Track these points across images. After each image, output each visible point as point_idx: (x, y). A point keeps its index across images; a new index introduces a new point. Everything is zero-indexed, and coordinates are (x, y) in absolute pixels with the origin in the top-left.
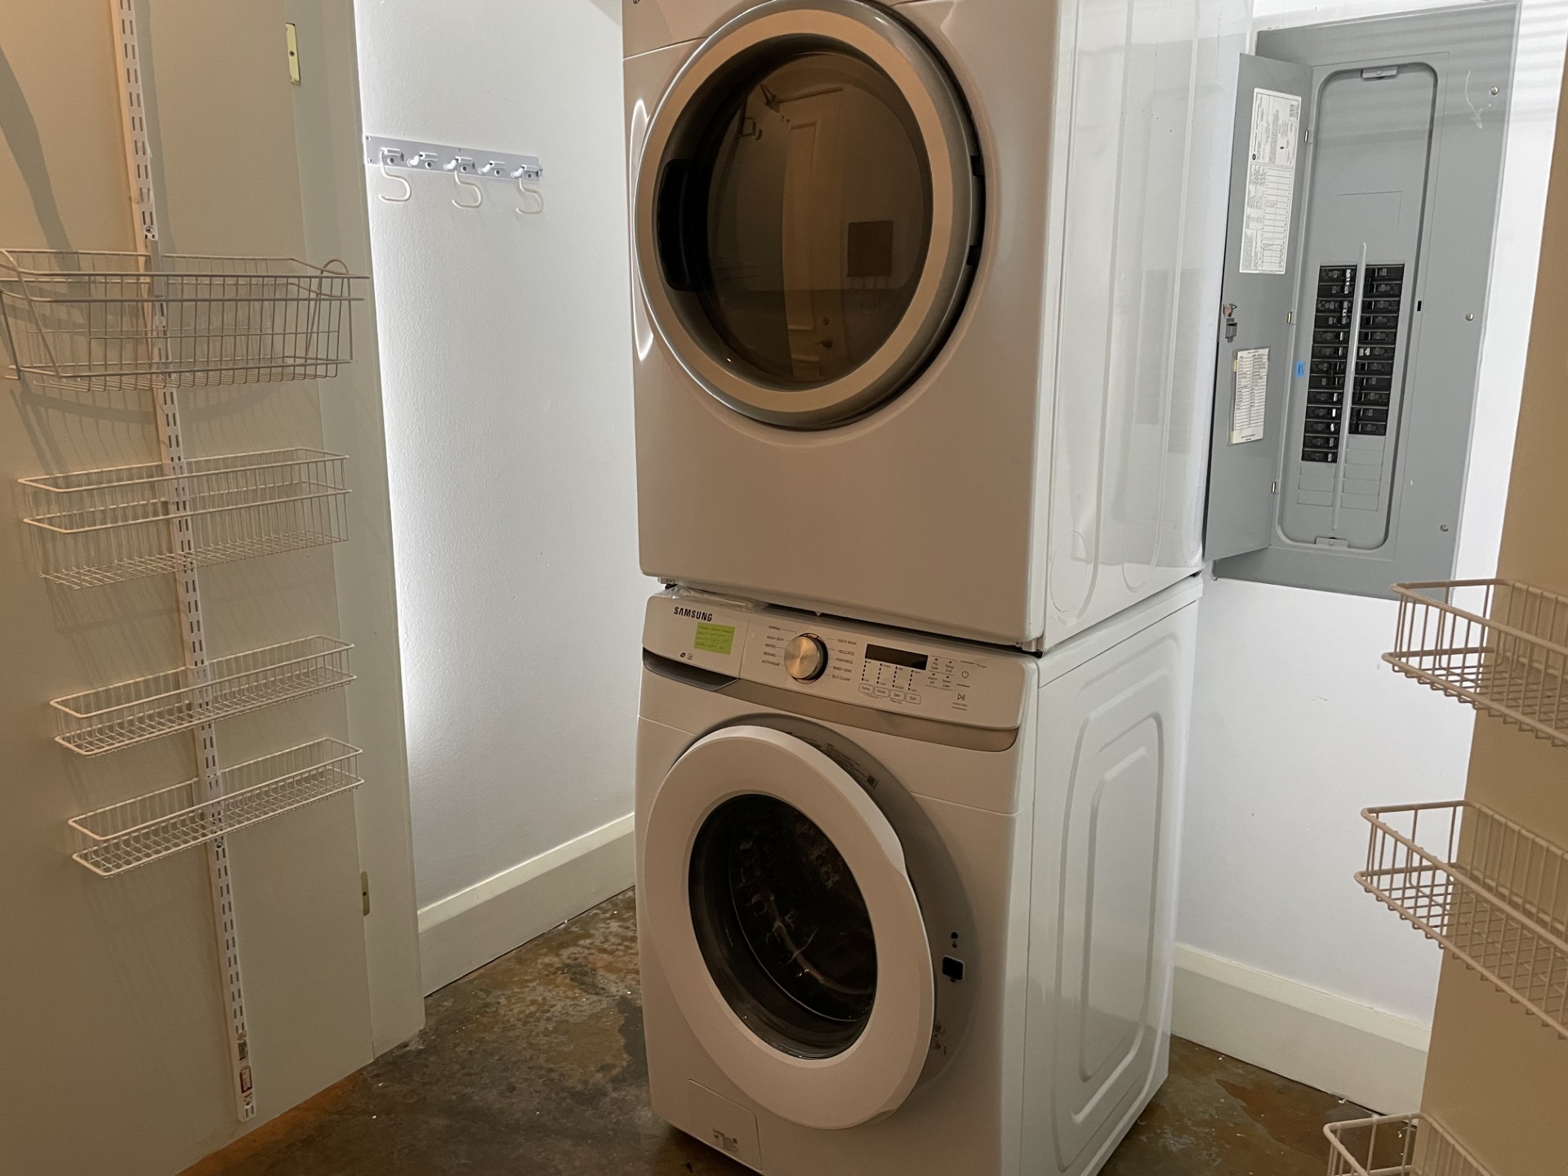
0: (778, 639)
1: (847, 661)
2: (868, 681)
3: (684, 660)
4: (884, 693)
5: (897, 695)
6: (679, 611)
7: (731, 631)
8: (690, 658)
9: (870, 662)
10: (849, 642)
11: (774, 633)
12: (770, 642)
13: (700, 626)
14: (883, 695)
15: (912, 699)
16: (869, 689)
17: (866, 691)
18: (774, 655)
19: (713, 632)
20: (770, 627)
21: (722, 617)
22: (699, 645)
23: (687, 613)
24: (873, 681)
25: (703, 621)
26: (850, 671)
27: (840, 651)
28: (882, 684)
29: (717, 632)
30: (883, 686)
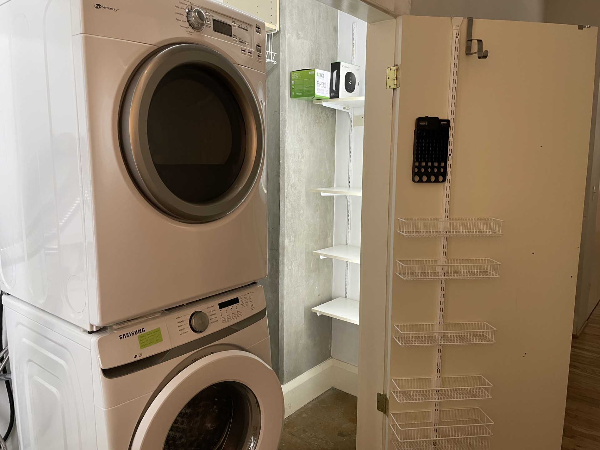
0: (183, 321)
1: (214, 314)
2: (224, 317)
3: (138, 358)
4: (231, 318)
5: (234, 317)
6: (122, 337)
7: (158, 330)
8: (141, 355)
9: (222, 310)
10: (211, 307)
11: (179, 320)
12: (180, 324)
13: (140, 337)
14: (231, 319)
15: (239, 315)
16: (226, 320)
17: (225, 321)
18: (184, 329)
19: (149, 336)
20: (177, 318)
21: (149, 327)
22: (143, 346)
23: (129, 335)
24: (226, 317)
25: (140, 334)
26: (217, 317)
27: (210, 312)
28: (229, 315)
29: (150, 335)
30: (230, 316)
